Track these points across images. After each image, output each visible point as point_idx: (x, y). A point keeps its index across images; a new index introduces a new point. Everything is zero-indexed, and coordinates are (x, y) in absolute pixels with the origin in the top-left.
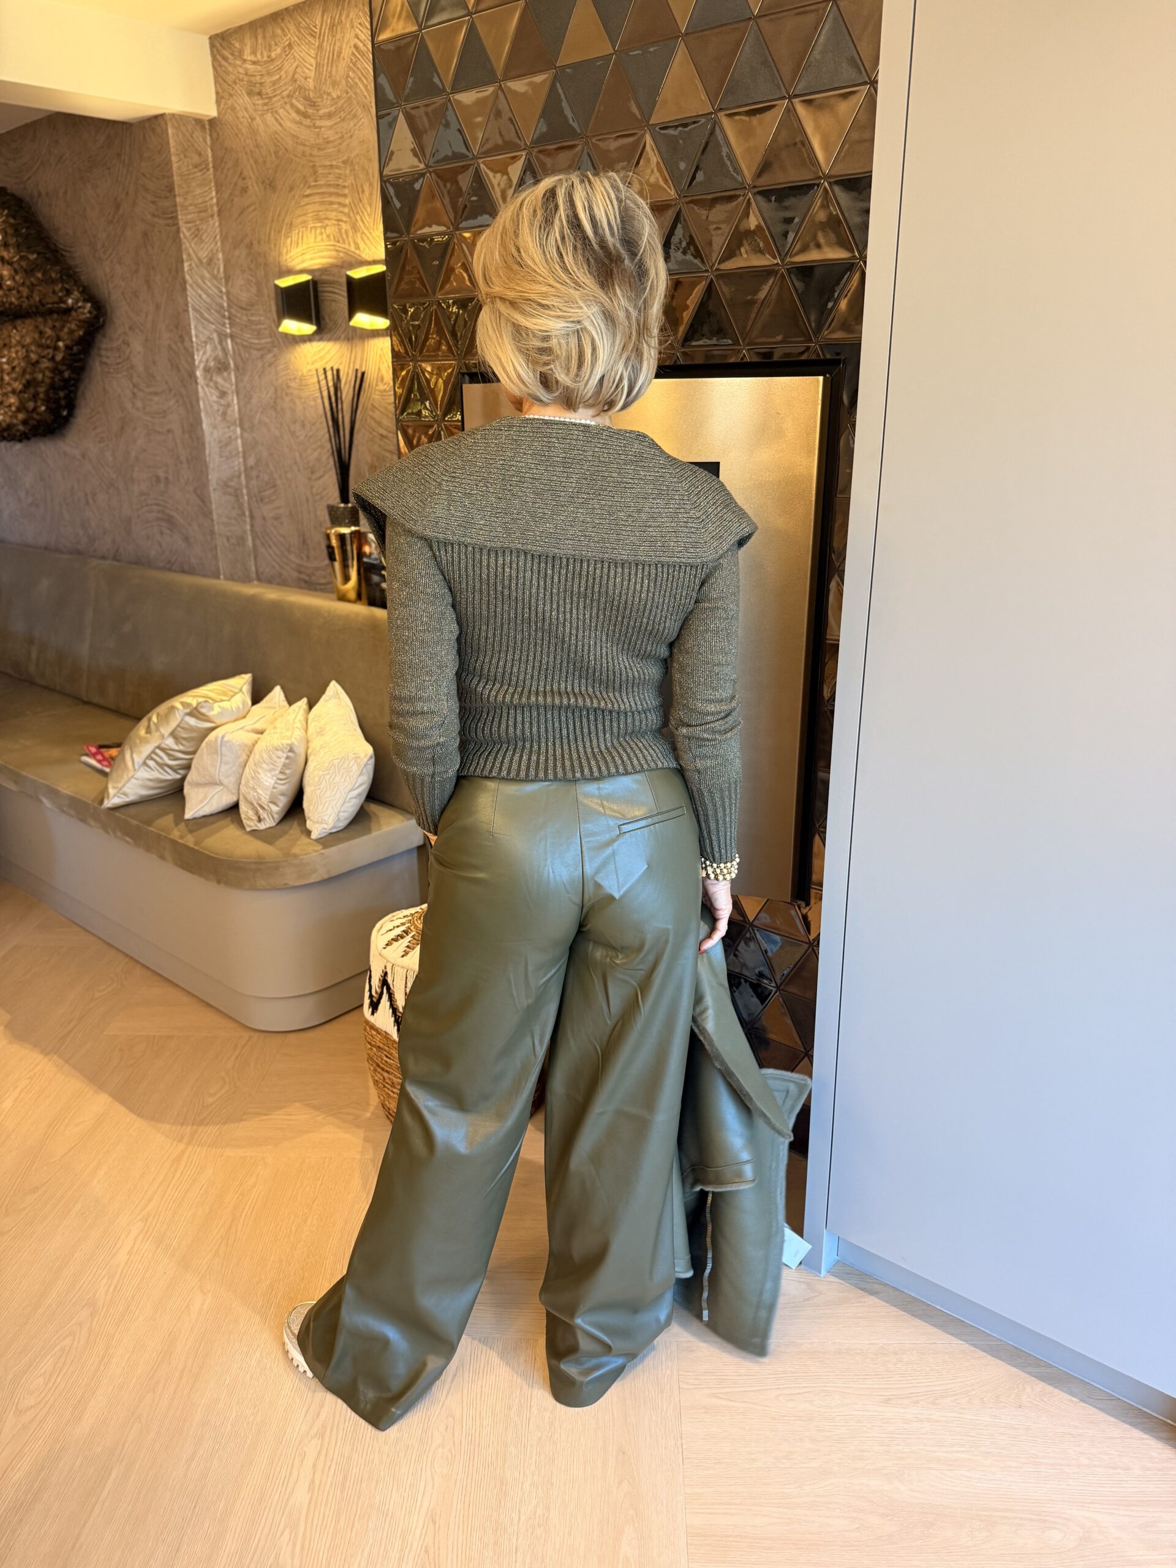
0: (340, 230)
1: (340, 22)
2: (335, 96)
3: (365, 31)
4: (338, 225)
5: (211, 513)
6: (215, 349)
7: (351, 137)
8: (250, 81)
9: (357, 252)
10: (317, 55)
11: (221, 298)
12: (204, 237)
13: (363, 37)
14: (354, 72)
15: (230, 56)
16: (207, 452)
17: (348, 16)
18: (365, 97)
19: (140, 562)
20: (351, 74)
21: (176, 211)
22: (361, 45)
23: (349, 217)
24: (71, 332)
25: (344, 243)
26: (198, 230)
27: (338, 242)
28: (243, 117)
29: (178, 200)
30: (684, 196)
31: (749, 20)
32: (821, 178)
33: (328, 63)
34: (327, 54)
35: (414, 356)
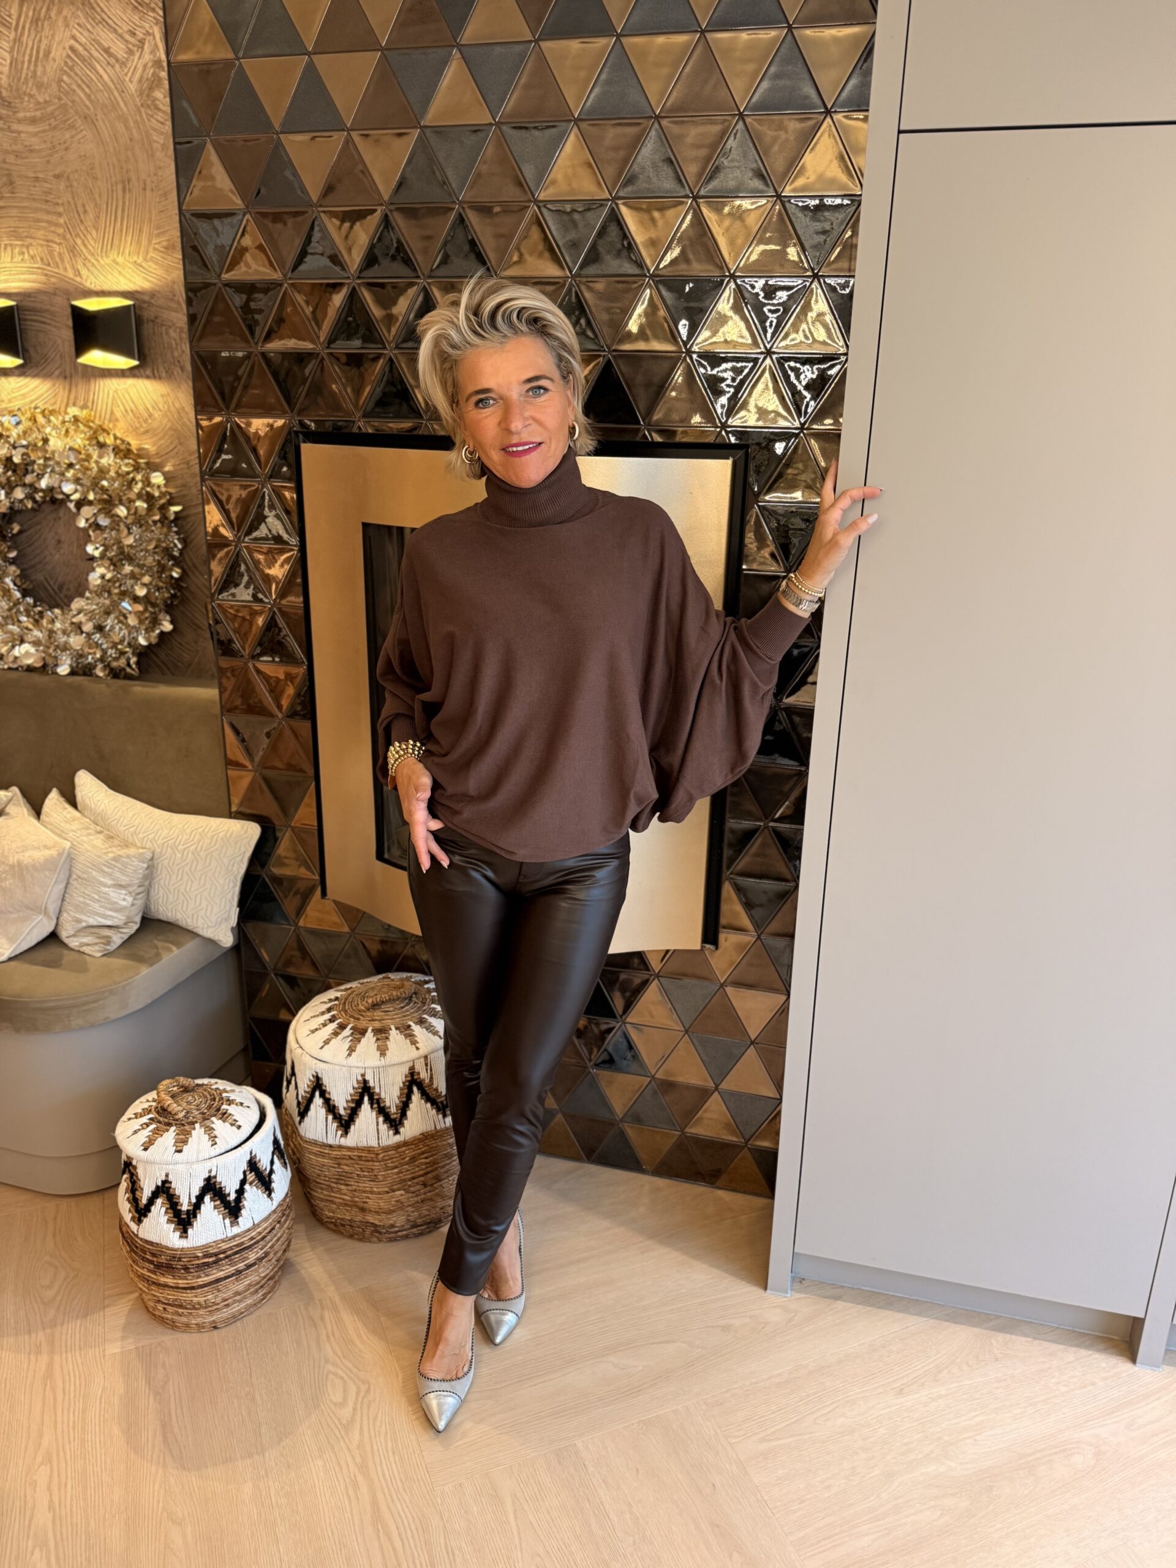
0: (51, 253)
1: (50, 17)
2: (42, 101)
3: (86, 33)
4: (48, 246)
7: (66, 149)
9: (78, 279)
10: (12, 49)
13: (83, 40)
14: (69, 76)
17: (59, 12)
18: (87, 107)
20: (65, 78)
22: (80, 49)
23: (64, 238)
25: (58, 267)
27: (49, 265)
30: (578, 275)
31: (651, 117)
32: (727, 276)
33: (30, 61)
34: (28, 52)
35: (228, 408)
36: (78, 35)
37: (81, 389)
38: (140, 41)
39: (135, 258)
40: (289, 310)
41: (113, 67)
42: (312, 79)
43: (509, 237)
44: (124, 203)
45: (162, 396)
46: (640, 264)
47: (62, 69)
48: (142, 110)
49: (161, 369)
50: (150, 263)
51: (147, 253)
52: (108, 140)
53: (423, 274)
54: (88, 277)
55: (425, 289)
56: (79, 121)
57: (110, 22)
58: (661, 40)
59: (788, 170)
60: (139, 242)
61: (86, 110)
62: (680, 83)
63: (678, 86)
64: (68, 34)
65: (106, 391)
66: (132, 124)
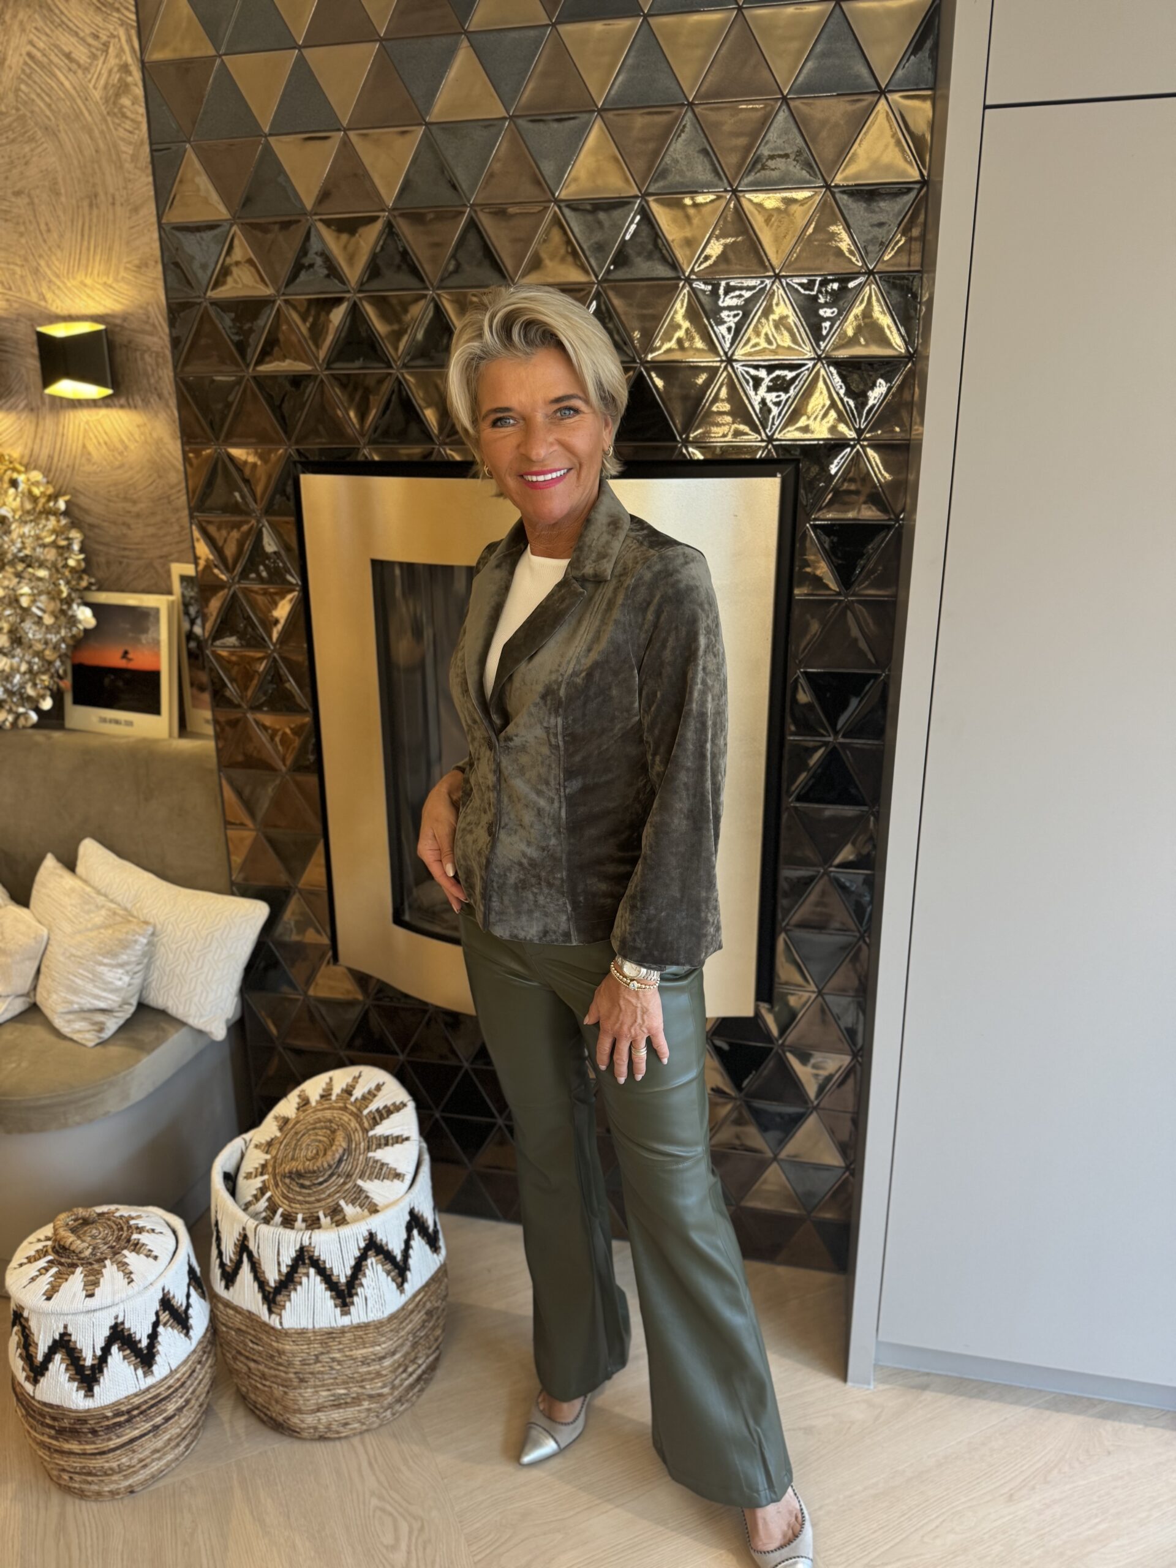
0: (14, 273)
3: (44, 38)
7: (26, 164)
9: (43, 303)
13: (41, 45)
14: (27, 85)
17: (14, 16)
18: (48, 118)
20: (23, 87)
22: (38, 55)
23: (26, 260)
25: (20, 290)
27: (10, 289)
30: (605, 280)
31: (683, 105)
32: (772, 276)
35: (217, 439)
36: (35, 39)
37: (49, 422)
38: (104, 44)
39: (105, 279)
40: (284, 327)
41: (75, 73)
42: (302, 75)
43: (528, 241)
44: (91, 220)
45: (138, 426)
46: (674, 265)
47: (19, 78)
48: (109, 119)
49: (138, 399)
50: (121, 284)
51: (118, 273)
52: (72, 152)
53: (432, 285)
54: (53, 301)
55: (433, 299)
56: (39, 134)
57: (71, 25)
58: (695, 18)
59: (839, 157)
60: (109, 260)
61: (46, 121)
62: (716, 66)
63: (713, 70)
64: (24, 39)
65: (77, 422)
66: (97, 133)
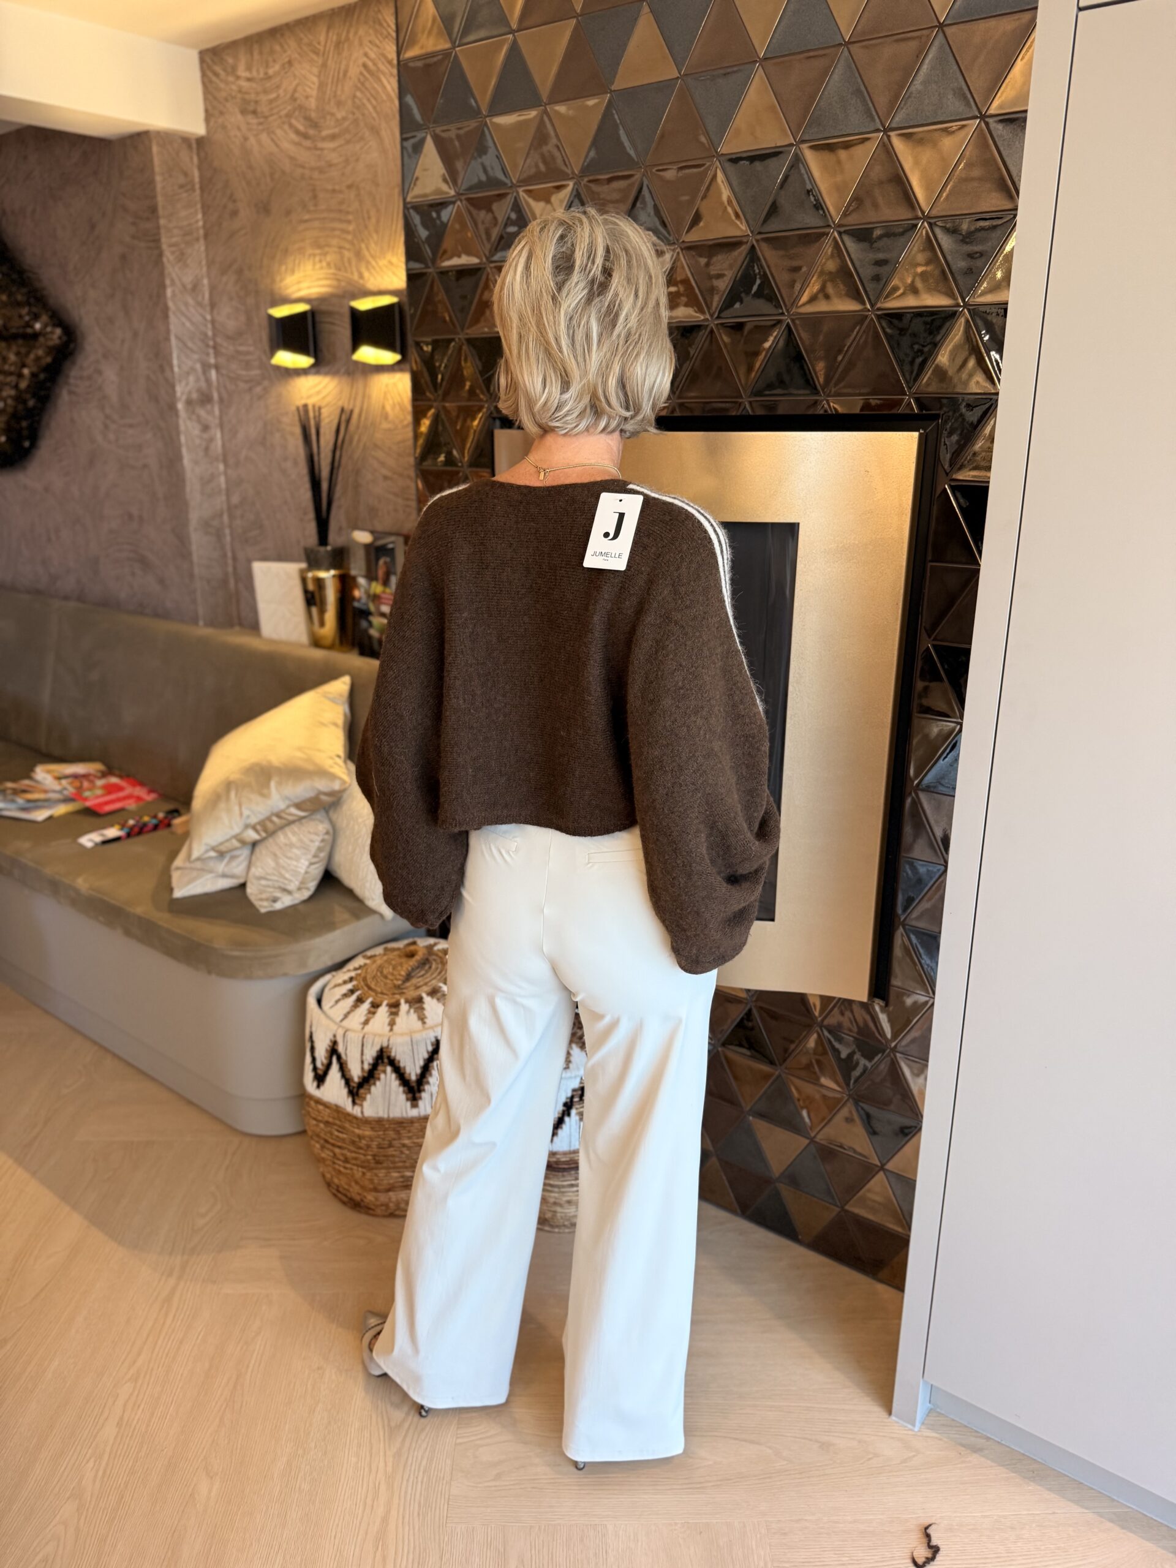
0: (342, 257)
1: (347, 39)
2: (339, 116)
3: (375, 49)
4: (341, 252)
5: (190, 554)
6: (197, 380)
7: (357, 160)
8: (244, 100)
9: (361, 281)
10: (320, 72)
11: (206, 326)
12: (189, 261)
13: (372, 55)
14: (362, 92)
15: (222, 73)
16: (188, 489)
17: (356, 33)
18: (374, 119)
19: (108, 604)
20: (358, 94)
21: (158, 234)
22: (370, 64)
23: (352, 243)
24: (38, 359)
25: (346, 271)
26: (182, 254)
27: (339, 270)
28: (236, 136)
29: (162, 222)
32: (921, 218)
33: (332, 82)
34: (332, 73)
37: (360, 384)
42: (515, 60)
46: (824, 214)
47: (356, 86)
54: (368, 278)
56: (367, 133)
